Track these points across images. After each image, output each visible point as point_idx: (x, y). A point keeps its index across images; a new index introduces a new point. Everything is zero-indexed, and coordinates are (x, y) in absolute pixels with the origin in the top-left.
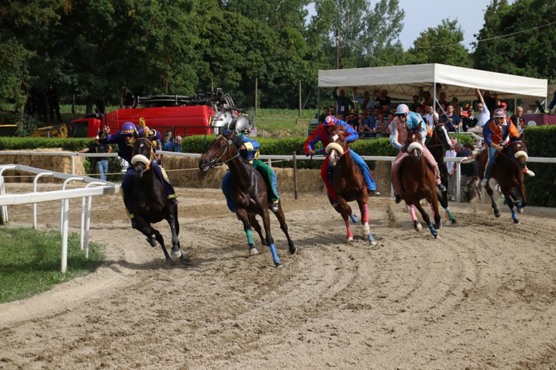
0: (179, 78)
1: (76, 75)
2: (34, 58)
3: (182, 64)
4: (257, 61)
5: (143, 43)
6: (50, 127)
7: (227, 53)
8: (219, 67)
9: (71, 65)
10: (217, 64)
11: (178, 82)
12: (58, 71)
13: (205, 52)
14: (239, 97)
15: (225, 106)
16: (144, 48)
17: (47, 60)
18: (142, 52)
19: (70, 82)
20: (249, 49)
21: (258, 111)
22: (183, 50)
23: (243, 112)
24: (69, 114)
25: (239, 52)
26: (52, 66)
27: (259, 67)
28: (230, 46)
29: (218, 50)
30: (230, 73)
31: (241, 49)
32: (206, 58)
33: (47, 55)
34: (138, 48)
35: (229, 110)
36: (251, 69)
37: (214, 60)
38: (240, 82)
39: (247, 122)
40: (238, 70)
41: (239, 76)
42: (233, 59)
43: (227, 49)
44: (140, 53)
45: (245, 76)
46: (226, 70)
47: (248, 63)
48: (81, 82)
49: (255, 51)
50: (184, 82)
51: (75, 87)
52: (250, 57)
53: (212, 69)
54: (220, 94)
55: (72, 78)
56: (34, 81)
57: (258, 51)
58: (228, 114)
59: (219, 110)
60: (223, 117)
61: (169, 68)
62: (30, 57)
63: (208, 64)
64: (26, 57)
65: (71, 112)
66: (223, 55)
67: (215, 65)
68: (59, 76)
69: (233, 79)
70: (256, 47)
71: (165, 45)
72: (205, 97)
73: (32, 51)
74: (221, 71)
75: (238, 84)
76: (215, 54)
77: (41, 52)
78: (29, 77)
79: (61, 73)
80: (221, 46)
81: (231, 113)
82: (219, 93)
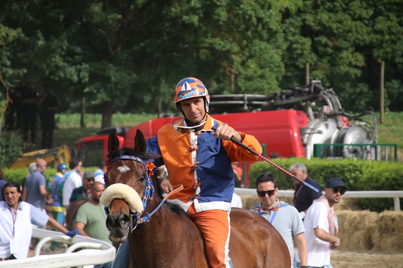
0: (252, 64)
1: (85, 66)
2: (18, 40)
3: (257, 41)
4: (390, 33)
5: (193, 11)
6: (42, 152)
7: (340, 22)
8: (326, 45)
9: (78, 49)
10: (324, 39)
11: (250, 72)
12: (58, 60)
13: (304, 21)
14: (361, 93)
15: (326, 109)
16: (195, 19)
17: (41, 43)
18: (192, 25)
19: (75, 78)
20: (377, 14)
21: (387, 115)
22: (260, 20)
23: (356, 119)
24: (75, 129)
25: (360, 19)
26: (48, 52)
27: (394, 42)
28: (344, 10)
29: (324, 17)
30: (344, 54)
31: (364, 15)
32: (306, 31)
33: (40, 35)
34: (185, 18)
35: (333, 116)
36: (380, 46)
37: (318, 33)
38: (362, 68)
39: (364, 135)
40: (358, 48)
41: (360, 59)
42: (349, 31)
43: (341, 15)
44: (188, 27)
45: (369, 59)
46: (338, 49)
47: (375, 38)
48: (94, 77)
49: (388, 18)
50: (260, 72)
51: (84, 86)
52: (379, 26)
53: (314, 49)
54: (317, 91)
55: (79, 71)
56: (18, 77)
57: (393, 16)
58: (331, 123)
59: (316, 116)
60: (322, 127)
61: (236, 48)
62: (11, 39)
63: (307, 42)
64: (5, 38)
65: (78, 126)
66: (334, 26)
67: (320, 42)
68: (58, 68)
69: (350, 65)
70: (390, 10)
71: (228, 12)
72: (292, 95)
73: (15, 28)
74: (330, 51)
75: (359, 73)
76: (320, 23)
77: (29, 30)
78: (10, 72)
79: (61, 64)
80: (330, 10)
81: (337, 121)
82: (315, 88)
